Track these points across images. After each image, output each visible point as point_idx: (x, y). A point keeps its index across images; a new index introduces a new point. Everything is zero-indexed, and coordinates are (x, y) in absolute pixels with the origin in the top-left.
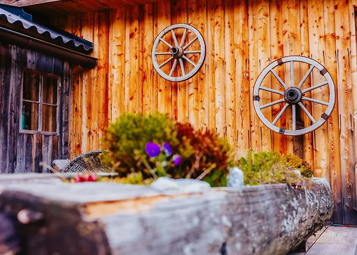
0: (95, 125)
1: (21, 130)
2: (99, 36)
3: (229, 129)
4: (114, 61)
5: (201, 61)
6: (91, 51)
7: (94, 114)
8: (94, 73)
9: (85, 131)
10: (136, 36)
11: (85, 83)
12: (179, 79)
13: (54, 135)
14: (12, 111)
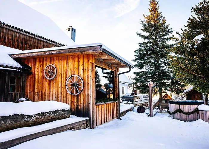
0: (31, 90)
1: (9, 93)
2: (33, 65)
3: (62, 92)
4: (36, 73)
5: (55, 74)
6: (31, 70)
7: (31, 87)
8: (32, 75)
9: (29, 92)
10: (42, 66)
11: (29, 79)
12: (50, 79)
13: (19, 93)
14: (6, 87)
